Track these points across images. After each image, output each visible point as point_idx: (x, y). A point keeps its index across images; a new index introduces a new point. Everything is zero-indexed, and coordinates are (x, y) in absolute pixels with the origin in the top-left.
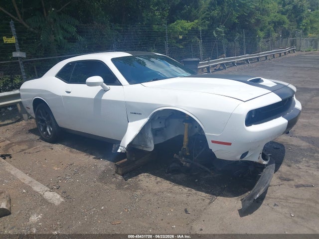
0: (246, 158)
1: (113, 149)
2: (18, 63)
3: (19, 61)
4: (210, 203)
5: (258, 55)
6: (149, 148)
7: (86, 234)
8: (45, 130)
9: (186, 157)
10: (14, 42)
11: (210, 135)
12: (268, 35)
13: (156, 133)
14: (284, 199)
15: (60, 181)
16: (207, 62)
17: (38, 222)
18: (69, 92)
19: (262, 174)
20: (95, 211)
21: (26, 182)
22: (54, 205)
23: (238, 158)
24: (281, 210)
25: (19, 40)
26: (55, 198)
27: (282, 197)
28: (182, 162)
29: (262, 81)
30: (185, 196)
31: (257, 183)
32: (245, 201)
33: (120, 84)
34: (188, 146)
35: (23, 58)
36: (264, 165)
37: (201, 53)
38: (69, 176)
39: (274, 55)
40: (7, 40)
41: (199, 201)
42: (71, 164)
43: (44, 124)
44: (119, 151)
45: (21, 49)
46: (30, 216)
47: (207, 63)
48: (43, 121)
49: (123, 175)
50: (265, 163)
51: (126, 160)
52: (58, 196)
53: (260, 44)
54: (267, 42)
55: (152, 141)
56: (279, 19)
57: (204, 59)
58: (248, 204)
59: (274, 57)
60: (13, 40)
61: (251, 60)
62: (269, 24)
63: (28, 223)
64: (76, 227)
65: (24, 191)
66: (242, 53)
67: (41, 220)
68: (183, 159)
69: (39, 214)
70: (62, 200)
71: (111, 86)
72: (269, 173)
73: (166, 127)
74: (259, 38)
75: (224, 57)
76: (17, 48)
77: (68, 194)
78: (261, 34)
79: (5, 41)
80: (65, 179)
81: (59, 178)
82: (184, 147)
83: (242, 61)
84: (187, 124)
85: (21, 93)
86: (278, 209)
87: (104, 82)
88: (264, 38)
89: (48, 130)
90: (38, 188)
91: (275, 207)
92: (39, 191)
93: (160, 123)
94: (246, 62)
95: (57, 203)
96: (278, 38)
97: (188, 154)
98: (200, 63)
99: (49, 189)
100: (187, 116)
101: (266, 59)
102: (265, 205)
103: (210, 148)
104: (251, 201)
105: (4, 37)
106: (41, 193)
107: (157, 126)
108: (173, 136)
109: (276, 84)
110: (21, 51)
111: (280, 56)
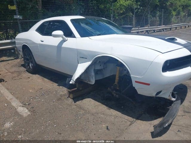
0: (160, 95)
1: (67, 81)
2: (17, 22)
3: (18, 21)
4: (130, 125)
5: (171, 26)
6: (91, 82)
7: (40, 140)
8: (29, 65)
9: (117, 90)
10: (15, 9)
11: (134, 76)
12: (178, 14)
13: (97, 72)
14: (185, 127)
15: (31, 100)
16: (137, 28)
17: (10, 128)
18: (43, 41)
19: (170, 108)
20: (50, 123)
21: (8, 99)
22: (23, 116)
23: (154, 95)
24: (182, 135)
25: (18, 8)
26: (24, 111)
27: (184, 126)
28: (113, 94)
29: (176, 40)
30: (113, 118)
31: (167, 114)
32: (156, 127)
33: (75, 37)
34: (118, 83)
35: (20, 20)
36: (173, 101)
37: (134, 23)
38: (38, 96)
39: (181, 27)
40: (11, 7)
41: (123, 123)
42: (41, 89)
43: (28, 62)
44: (71, 83)
45: (20, 14)
46: (5, 123)
47: (137, 30)
48: (28, 60)
49: (73, 99)
50: (174, 99)
51: (76, 89)
52: (27, 111)
53: (173, 19)
54: (177, 18)
55: (94, 78)
56: (186, 3)
57: (136, 27)
58: (158, 130)
59: (181, 28)
60: (14, 8)
61: (166, 29)
62: (180, 7)
63: (3, 128)
64: (35, 134)
65: (6, 105)
66: (160, 25)
67: (12, 127)
68: (114, 91)
69: (11, 122)
70: (29, 113)
71: (68, 38)
72: (176, 108)
73: (104, 69)
74: (173, 15)
75: (148, 26)
76: (17, 13)
77: (34, 109)
78: (174, 13)
79: (9, 8)
80: (35, 98)
81: (31, 98)
82: (116, 83)
83: (160, 29)
84: (118, 68)
85: (16, 41)
86: (181, 135)
87: (64, 35)
88: (176, 16)
89: (30, 65)
90: (15, 103)
91: (178, 133)
92: (15, 106)
93: (100, 65)
94: (162, 31)
95: (25, 115)
96: (185, 16)
97: (118, 88)
98: (133, 29)
99: (22, 105)
100: (119, 62)
101: (176, 29)
102: (171, 130)
103: (134, 86)
104: (162, 128)
105: (9, 5)
106: (16, 107)
107: (98, 67)
108: (109, 75)
109: (187, 43)
110: (19, 15)
111: (185, 28)
